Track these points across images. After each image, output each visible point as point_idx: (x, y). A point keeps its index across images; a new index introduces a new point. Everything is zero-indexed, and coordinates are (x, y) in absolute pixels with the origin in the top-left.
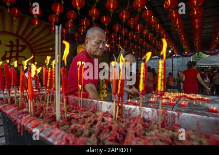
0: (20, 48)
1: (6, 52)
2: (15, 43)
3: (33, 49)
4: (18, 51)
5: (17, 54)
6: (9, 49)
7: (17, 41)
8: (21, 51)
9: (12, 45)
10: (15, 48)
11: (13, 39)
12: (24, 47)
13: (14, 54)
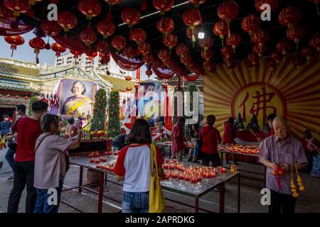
0: (267, 97)
1: (254, 104)
2: (261, 93)
3: (284, 95)
4: (265, 101)
5: (265, 105)
6: (255, 100)
7: (264, 89)
8: (269, 101)
9: (258, 96)
10: (262, 99)
11: (259, 88)
12: (271, 95)
13: (261, 105)
